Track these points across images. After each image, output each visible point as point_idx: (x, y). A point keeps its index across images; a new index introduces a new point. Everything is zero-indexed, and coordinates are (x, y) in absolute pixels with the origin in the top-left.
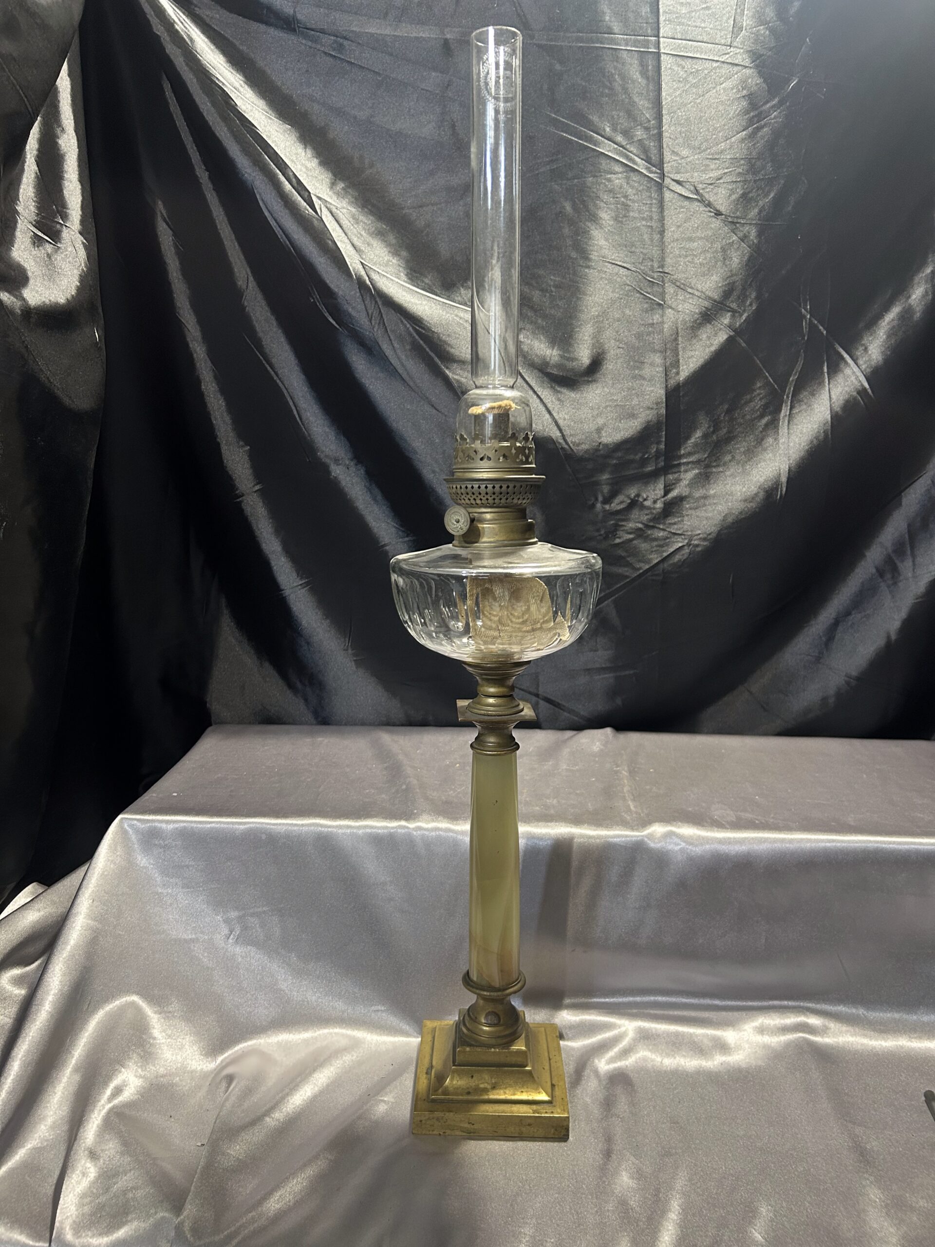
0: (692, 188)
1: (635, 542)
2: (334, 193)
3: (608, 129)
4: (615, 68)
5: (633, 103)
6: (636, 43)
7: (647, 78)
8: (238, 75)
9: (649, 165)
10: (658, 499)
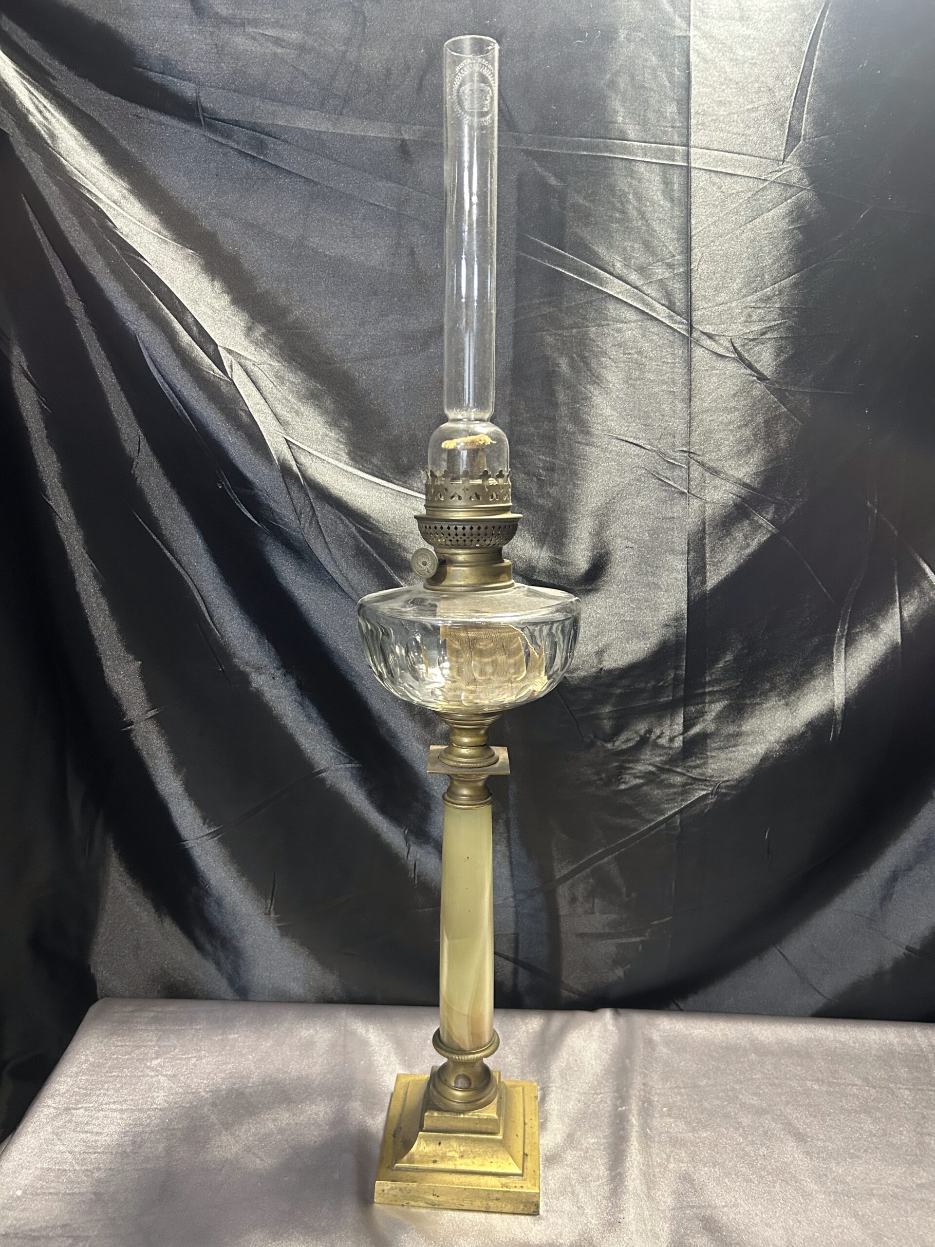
0: (729, 345)
1: (645, 788)
2: (252, 342)
3: (618, 265)
4: (630, 185)
5: (651, 230)
6: (657, 153)
7: (672, 200)
8: (121, 182)
9: (672, 313)
10: (675, 737)
